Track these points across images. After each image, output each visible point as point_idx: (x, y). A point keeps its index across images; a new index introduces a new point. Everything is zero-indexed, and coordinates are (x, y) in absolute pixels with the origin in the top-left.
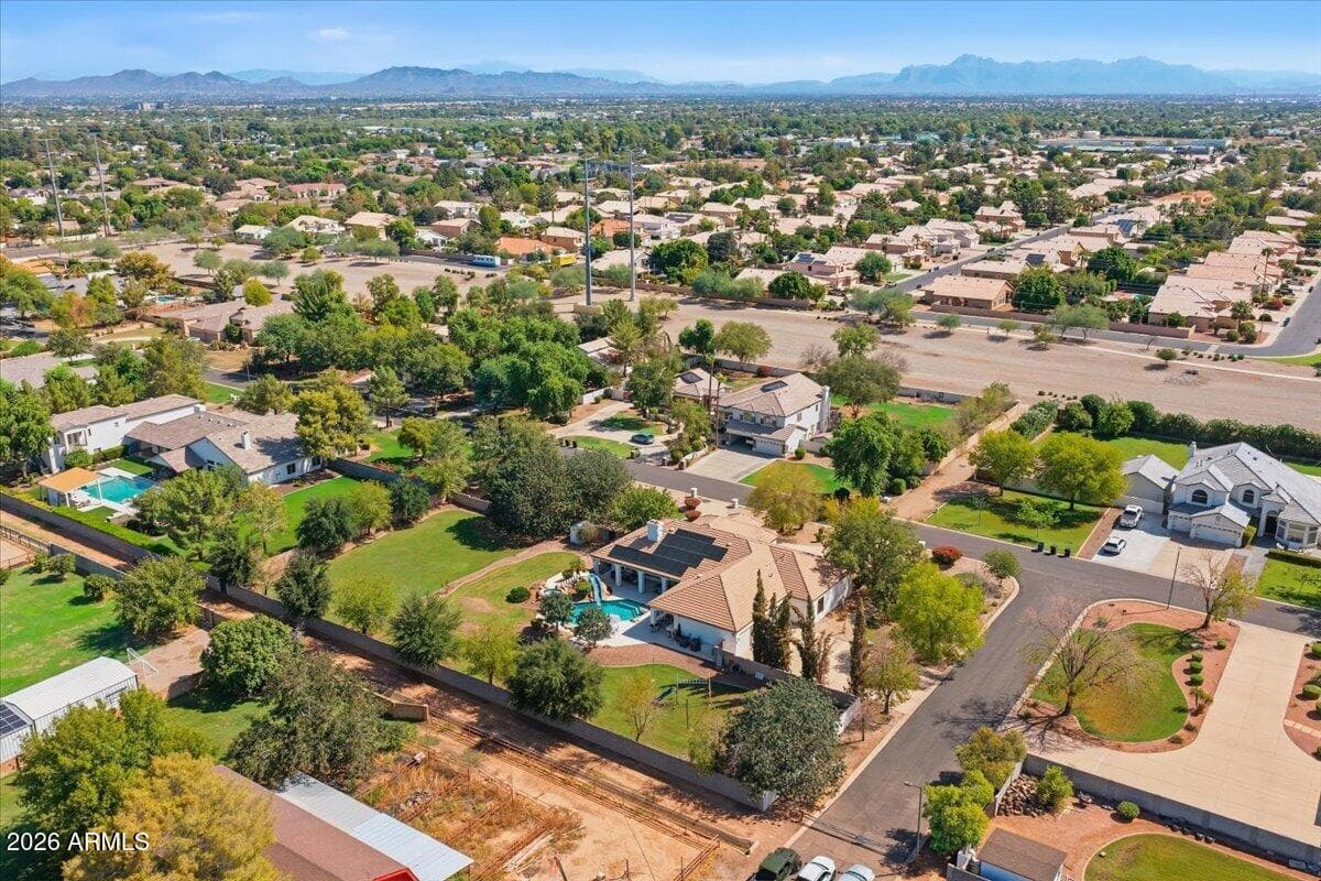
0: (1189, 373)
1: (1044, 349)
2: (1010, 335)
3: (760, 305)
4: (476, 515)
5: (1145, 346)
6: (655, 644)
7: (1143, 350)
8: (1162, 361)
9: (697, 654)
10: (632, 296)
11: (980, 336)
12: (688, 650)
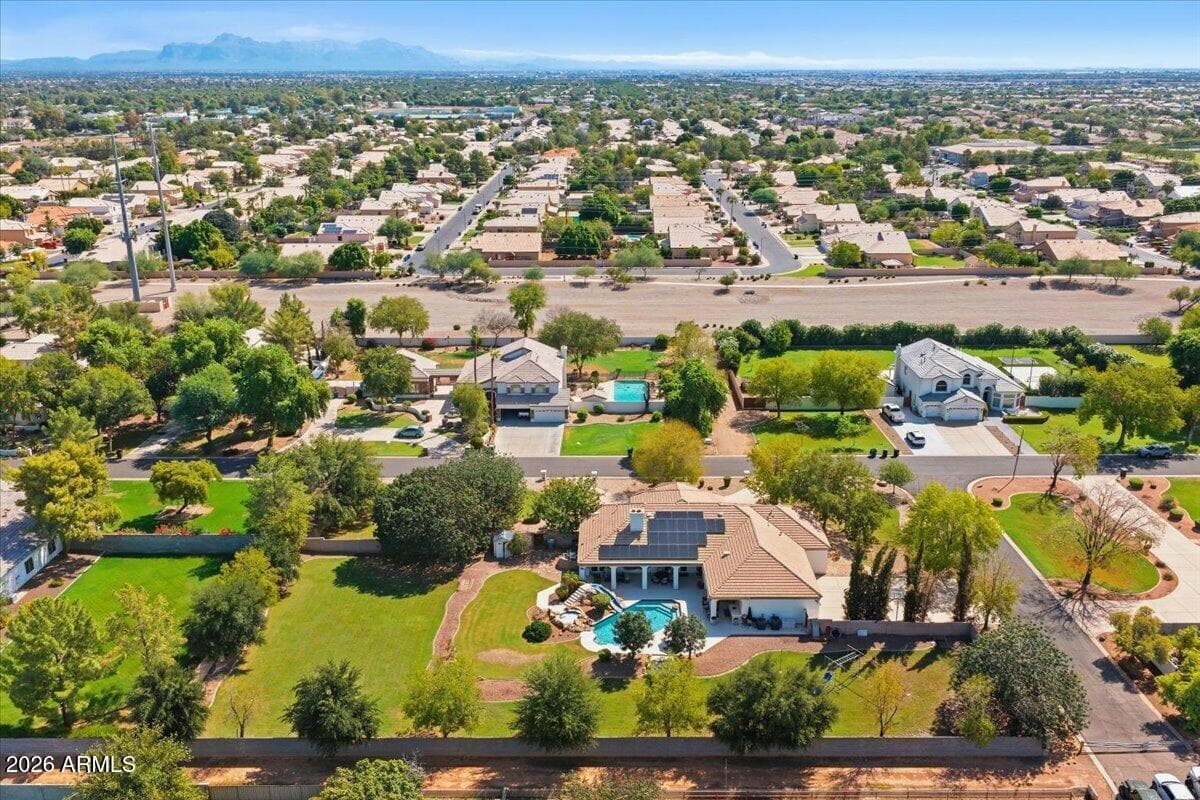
0: (747, 293)
1: (624, 289)
2: (588, 280)
3: (323, 279)
4: (347, 558)
5: (697, 277)
6: (732, 636)
7: (696, 280)
8: (723, 286)
9: (780, 632)
10: (173, 286)
11: (560, 285)
12: (768, 631)
